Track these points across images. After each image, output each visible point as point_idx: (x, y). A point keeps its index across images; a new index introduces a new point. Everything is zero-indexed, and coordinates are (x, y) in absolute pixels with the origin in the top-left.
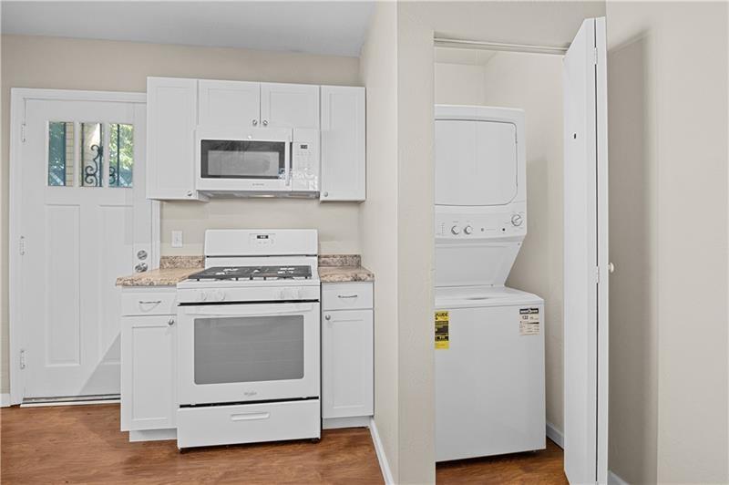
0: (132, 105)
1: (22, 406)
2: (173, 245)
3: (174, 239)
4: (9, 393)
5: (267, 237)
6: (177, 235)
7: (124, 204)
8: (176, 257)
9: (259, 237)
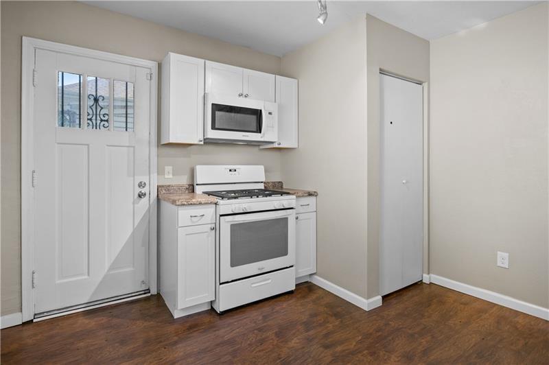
0: (134, 67)
1: (34, 321)
2: (166, 177)
3: (166, 172)
4: (21, 311)
5: (235, 170)
6: (169, 169)
7: (127, 145)
8: (169, 186)
9: (230, 170)
